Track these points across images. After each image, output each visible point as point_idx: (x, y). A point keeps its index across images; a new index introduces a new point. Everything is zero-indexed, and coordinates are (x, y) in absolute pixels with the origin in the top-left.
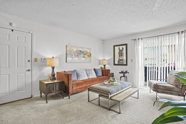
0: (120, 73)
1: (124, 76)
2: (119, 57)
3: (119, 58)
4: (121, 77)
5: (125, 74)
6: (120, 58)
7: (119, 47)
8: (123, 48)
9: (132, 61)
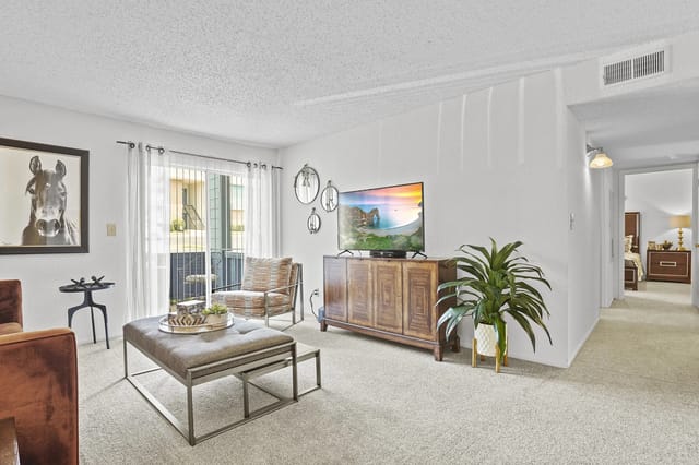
0: (64, 290)
1: (89, 302)
2: (34, 207)
3: (33, 217)
4: (71, 312)
5: (93, 293)
6: (39, 215)
7: (37, 157)
8: (60, 166)
9: (112, 230)
